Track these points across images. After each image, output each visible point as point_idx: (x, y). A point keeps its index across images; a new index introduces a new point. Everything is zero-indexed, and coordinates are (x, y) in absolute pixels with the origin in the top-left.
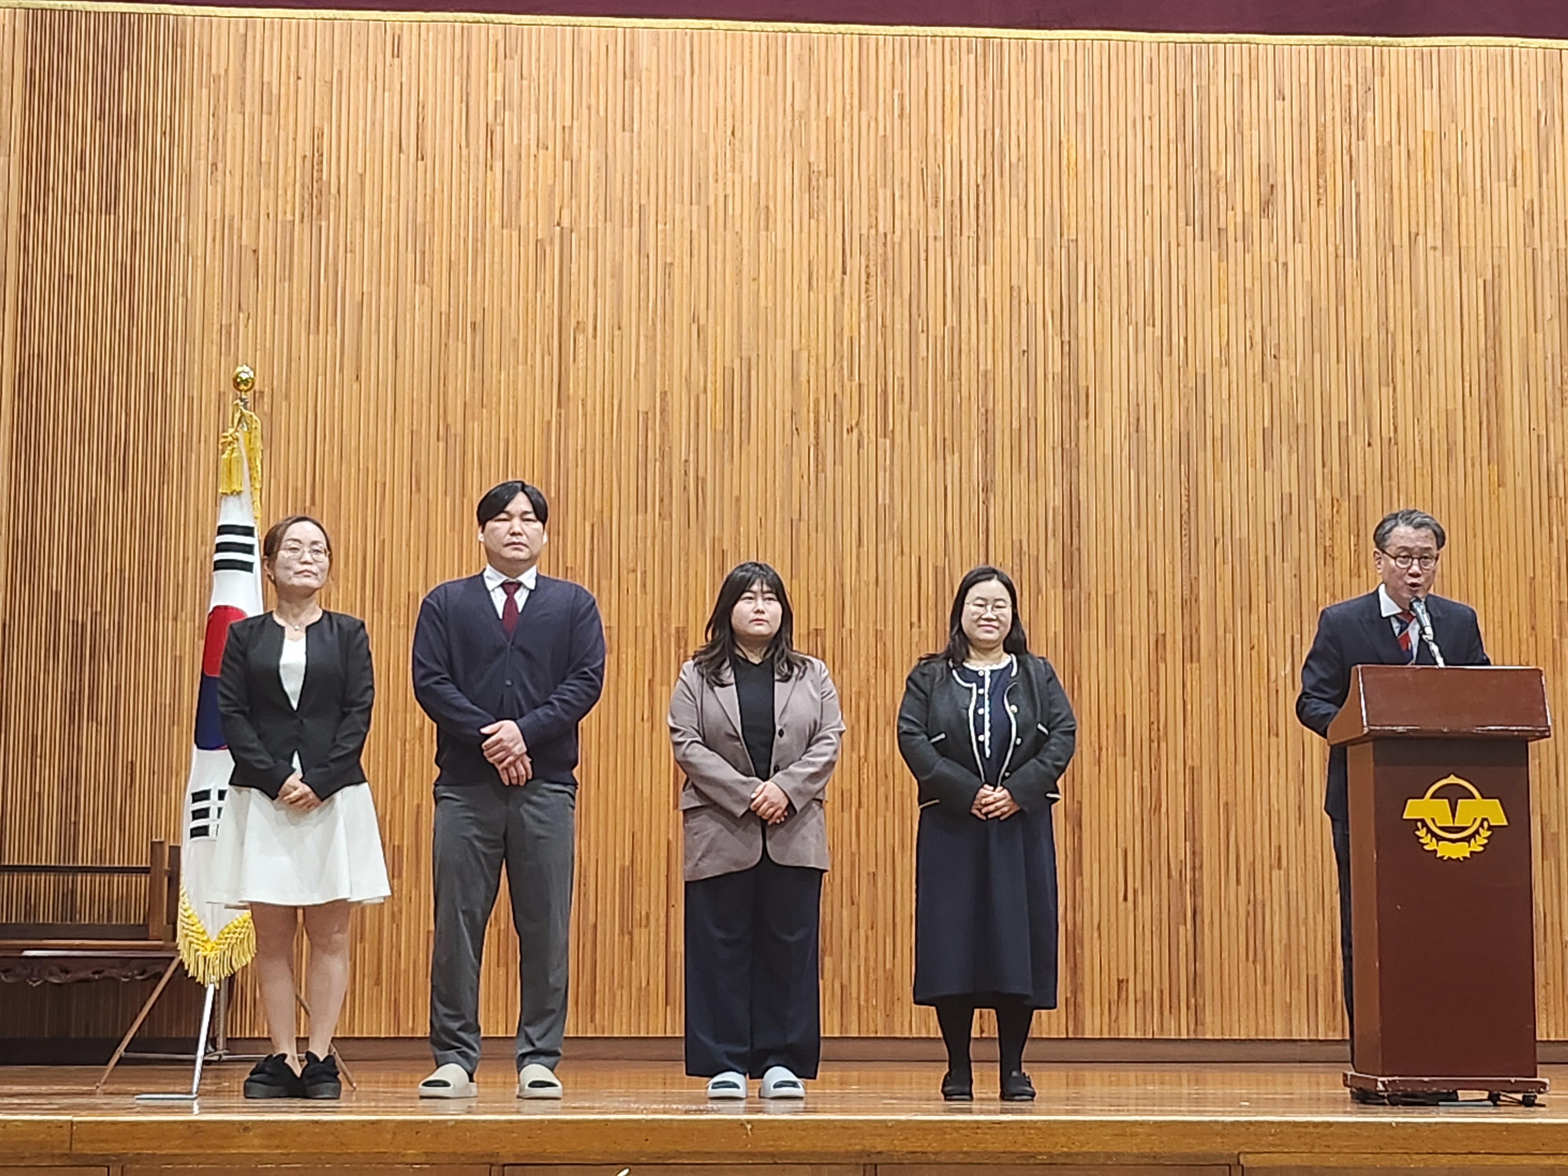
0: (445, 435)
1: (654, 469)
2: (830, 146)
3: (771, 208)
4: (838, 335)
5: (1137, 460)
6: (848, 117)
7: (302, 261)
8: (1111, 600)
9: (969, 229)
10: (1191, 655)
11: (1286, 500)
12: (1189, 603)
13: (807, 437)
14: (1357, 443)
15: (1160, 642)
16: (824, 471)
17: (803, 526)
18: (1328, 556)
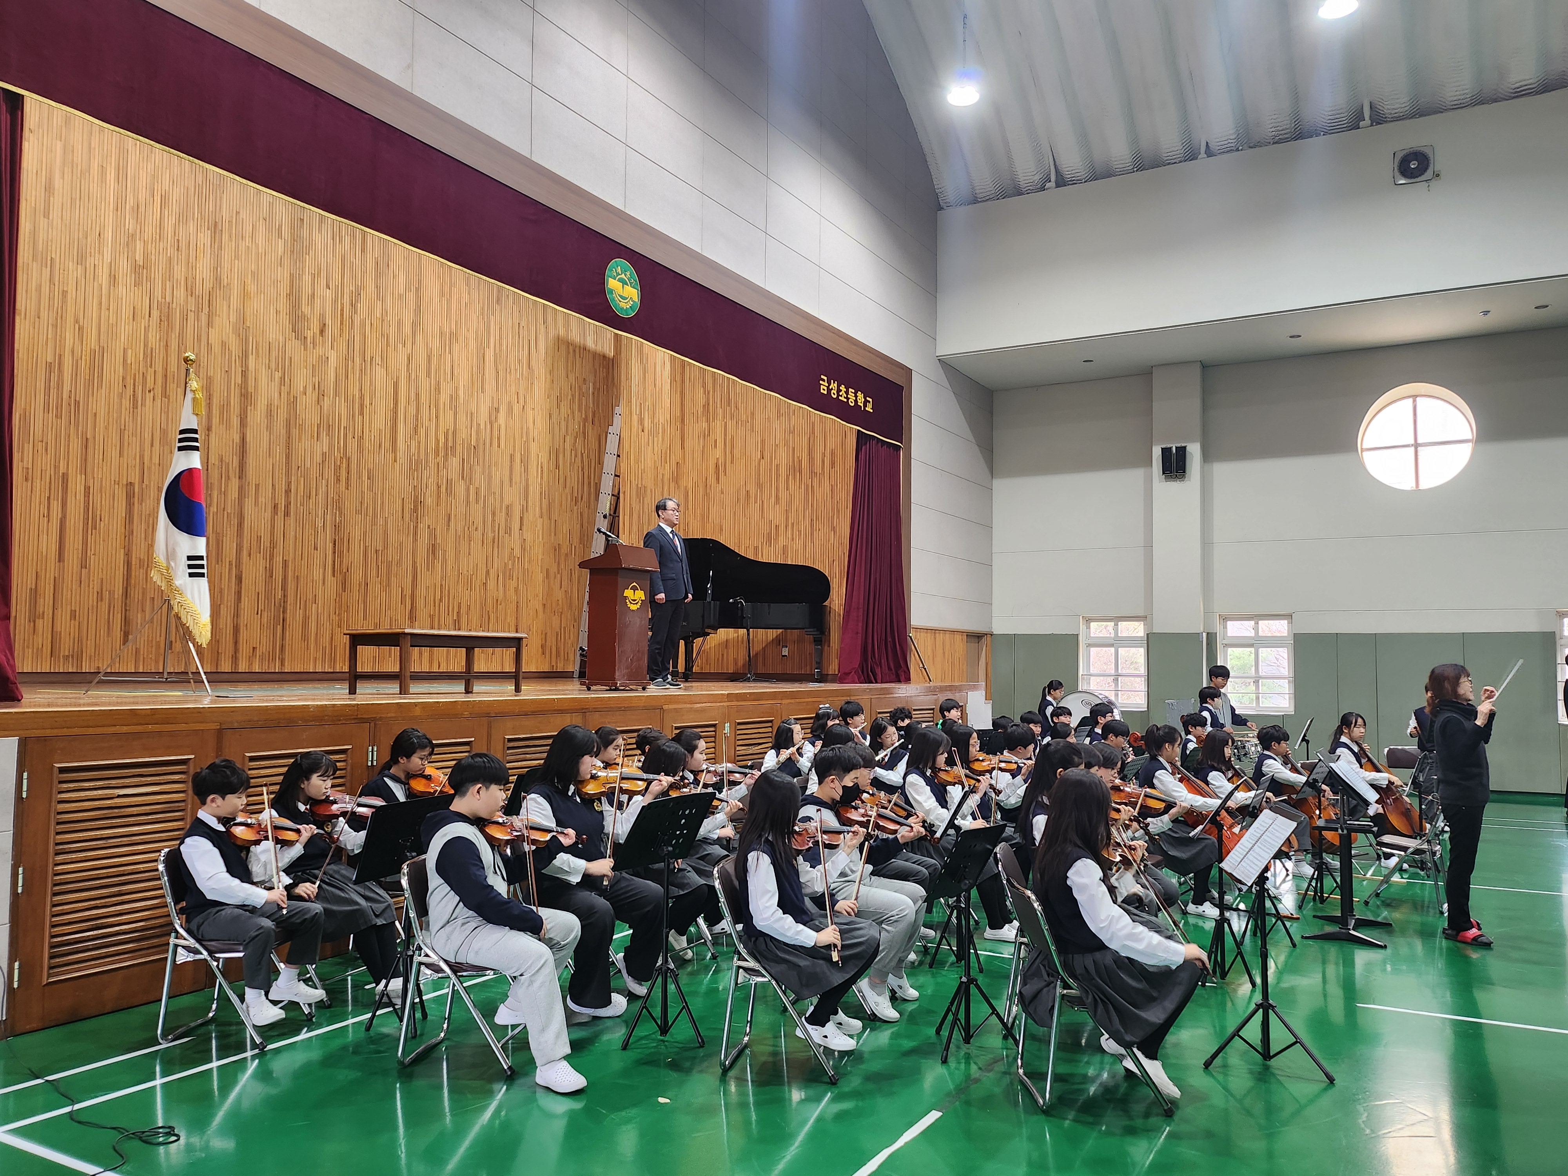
2: (146, 255)
3: (117, 276)
6: (154, 243)
9: (206, 310)
16: (137, 408)
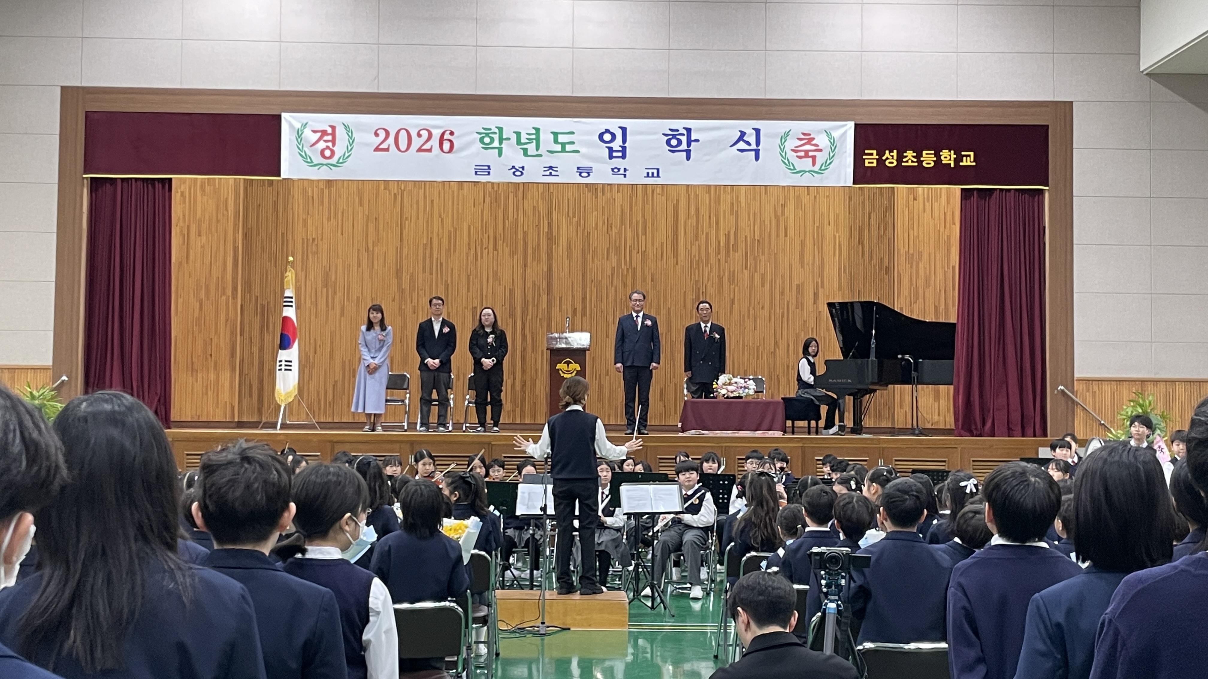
0: (367, 250)
1: (428, 260)
4: (482, 221)
5: (569, 257)
7: (326, 201)
8: (561, 298)
10: (584, 314)
11: (613, 269)
12: (584, 299)
13: (473, 251)
14: (634, 252)
15: (575, 311)
17: (471, 277)
18: (625, 285)
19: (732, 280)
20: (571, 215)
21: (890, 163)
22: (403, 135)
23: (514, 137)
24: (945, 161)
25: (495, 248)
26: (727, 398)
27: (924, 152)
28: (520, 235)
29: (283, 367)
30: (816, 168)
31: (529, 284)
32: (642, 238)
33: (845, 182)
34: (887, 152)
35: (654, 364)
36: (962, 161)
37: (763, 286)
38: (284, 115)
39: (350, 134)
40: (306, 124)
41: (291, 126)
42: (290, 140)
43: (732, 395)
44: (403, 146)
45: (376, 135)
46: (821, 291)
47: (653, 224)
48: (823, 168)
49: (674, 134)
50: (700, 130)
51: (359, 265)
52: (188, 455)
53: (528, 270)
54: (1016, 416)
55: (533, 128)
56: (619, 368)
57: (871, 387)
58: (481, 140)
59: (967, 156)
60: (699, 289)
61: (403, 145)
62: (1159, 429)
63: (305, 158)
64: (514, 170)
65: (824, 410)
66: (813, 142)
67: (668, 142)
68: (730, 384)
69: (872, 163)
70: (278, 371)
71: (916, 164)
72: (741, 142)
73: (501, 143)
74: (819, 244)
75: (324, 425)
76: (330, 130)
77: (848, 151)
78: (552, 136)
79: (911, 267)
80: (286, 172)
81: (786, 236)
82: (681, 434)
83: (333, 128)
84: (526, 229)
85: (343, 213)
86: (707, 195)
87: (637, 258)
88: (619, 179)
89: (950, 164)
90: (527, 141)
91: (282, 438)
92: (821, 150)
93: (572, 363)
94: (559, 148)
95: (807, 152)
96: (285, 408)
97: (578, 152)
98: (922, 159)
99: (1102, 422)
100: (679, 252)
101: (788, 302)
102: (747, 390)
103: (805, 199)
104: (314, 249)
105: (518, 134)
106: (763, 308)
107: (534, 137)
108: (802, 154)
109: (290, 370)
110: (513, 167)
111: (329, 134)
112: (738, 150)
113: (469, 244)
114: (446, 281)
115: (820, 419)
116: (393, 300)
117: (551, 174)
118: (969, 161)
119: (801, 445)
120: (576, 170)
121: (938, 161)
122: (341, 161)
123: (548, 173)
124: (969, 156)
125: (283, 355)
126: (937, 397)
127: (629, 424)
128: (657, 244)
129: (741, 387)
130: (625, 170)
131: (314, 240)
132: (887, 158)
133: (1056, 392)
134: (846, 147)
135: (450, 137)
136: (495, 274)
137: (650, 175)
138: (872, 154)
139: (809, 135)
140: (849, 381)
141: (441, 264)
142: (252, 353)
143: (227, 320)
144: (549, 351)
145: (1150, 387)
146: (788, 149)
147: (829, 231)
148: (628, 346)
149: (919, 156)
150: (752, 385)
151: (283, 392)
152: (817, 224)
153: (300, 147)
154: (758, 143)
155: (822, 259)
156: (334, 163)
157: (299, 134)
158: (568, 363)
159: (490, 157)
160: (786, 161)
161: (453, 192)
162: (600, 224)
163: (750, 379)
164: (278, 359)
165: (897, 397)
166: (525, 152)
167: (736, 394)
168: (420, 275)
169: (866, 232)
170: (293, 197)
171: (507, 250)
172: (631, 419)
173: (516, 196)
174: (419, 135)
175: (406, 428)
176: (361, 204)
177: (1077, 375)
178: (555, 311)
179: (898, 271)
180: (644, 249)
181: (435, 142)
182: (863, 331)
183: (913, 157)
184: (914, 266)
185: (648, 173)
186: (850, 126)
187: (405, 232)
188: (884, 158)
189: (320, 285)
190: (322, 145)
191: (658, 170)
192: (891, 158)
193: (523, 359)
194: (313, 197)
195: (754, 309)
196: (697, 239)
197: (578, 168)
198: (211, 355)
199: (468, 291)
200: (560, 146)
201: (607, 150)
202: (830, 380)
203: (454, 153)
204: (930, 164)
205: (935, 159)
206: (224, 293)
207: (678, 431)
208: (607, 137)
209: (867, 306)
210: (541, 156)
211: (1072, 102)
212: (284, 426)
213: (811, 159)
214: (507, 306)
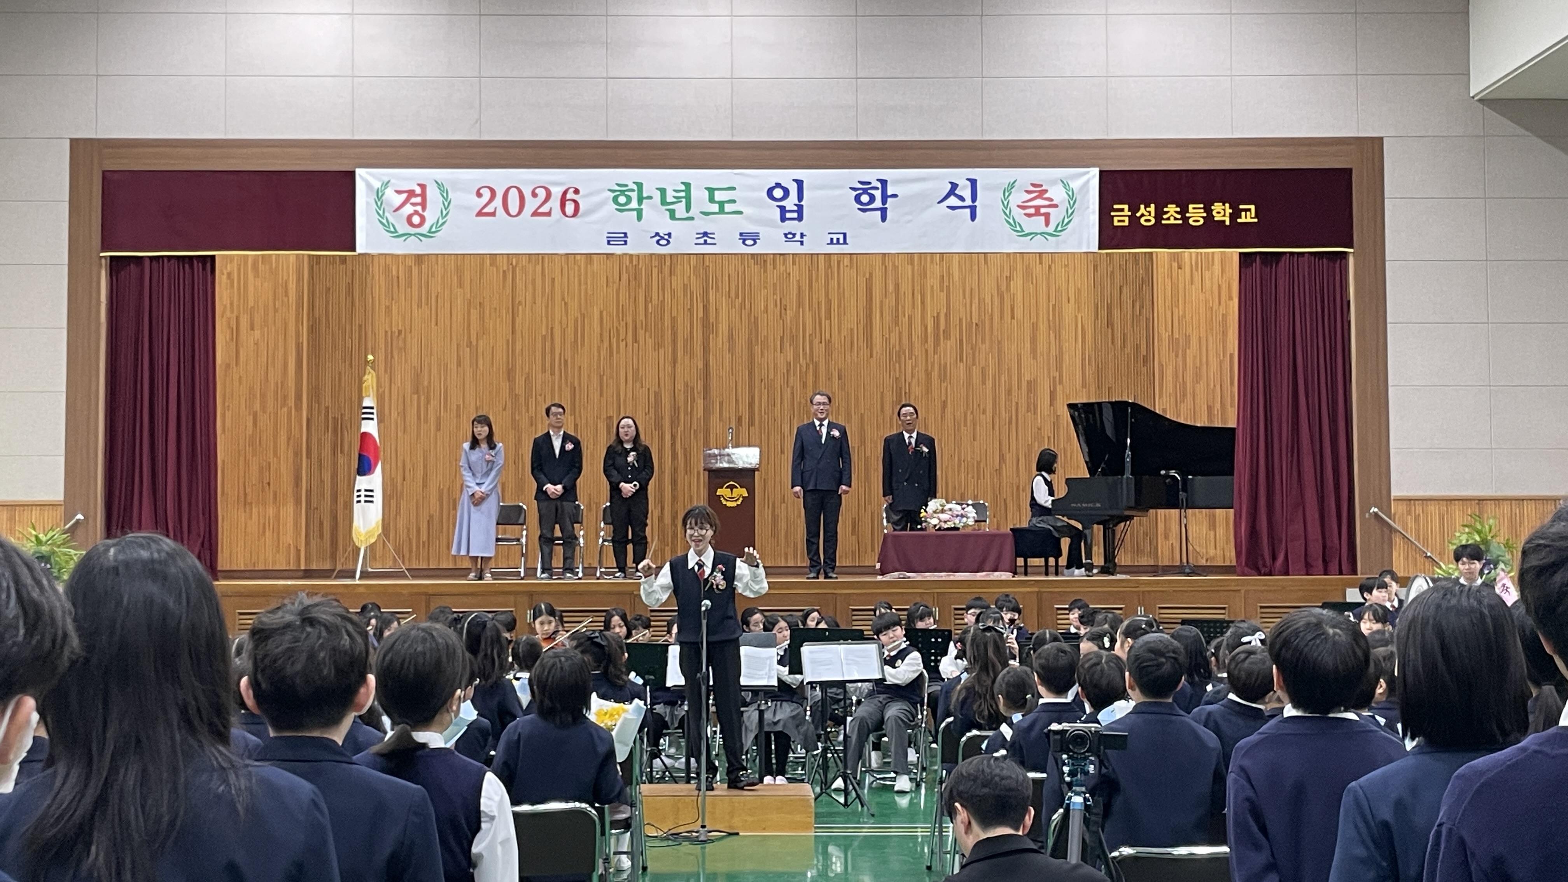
0: (470, 344)
1: (548, 355)
4: (618, 305)
5: (731, 350)
7: (415, 281)
8: (721, 404)
10: (751, 423)
11: (789, 364)
12: (751, 405)
13: (606, 344)
14: (816, 342)
15: (739, 420)
17: (605, 378)
18: (804, 385)
19: (943, 377)
20: (733, 294)
21: (1146, 221)
22: (513, 195)
23: (657, 195)
24: (1218, 218)
25: (635, 340)
26: (940, 529)
27: (1191, 206)
28: (667, 322)
29: (363, 499)
30: (1051, 229)
31: (680, 386)
32: (825, 323)
33: (1088, 246)
34: (1142, 207)
35: (844, 487)
36: (1240, 217)
37: (984, 383)
38: (359, 172)
39: (445, 195)
40: (389, 182)
41: (369, 186)
42: (368, 203)
43: (946, 526)
44: (514, 210)
45: (479, 195)
46: (1059, 388)
47: (839, 306)
48: (1059, 228)
49: (865, 188)
50: (898, 182)
51: (459, 364)
52: (241, 614)
53: (678, 366)
54: (1316, 549)
55: (682, 183)
56: (796, 493)
57: (1127, 513)
58: (615, 200)
59: (1246, 210)
60: (901, 389)
61: (514, 208)
62: (1503, 562)
63: (387, 226)
64: (658, 238)
65: (1065, 543)
66: (1046, 196)
67: (857, 199)
68: (943, 511)
69: (1123, 221)
70: (356, 505)
71: (1180, 222)
72: (952, 197)
73: (640, 201)
74: (1056, 328)
75: (416, 573)
76: (418, 190)
77: (1091, 207)
78: (707, 193)
79: (1177, 356)
80: (361, 246)
81: (1013, 317)
82: (879, 578)
83: (423, 187)
84: (674, 314)
85: (437, 296)
86: (910, 267)
87: (819, 350)
88: (794, 248)
89: (1224, 221)
90: (675, 200)
91: (362, 590)
92: (1056, 206)
93: (736, 487)
94: (715, 208)
95: (1038, 208)
96: (365, 551)
97: (741, 213)
98: (1188, 215)
99: (1429, 554)
100: (874, 343)
101: (1017, 404)
102: (964, 520)
103: (1037, 270)
104: (401, 344)
105: (663, 191)
106: (984, 412)
107: (683, 194)
108: (1032, 211)
109: (372, 502)
110: (657, 234)
111: (418, 195)
112: (948, 207)
113: (601, 335)
114: (572, 384)
115: (1061, 555)
116: (505, 409)
117: (705, 242)
118: (1248, 217)
119: (1036, 589)
120: (738, 236)
121: (1209, 218)
122: (433, 229)
123: (702, 241)
124: (1249, 210)
125: (362, 483)
126: (1213, 526)
127: (812, 566)
128: (844, 332)
129: (957, 516)
130: (802, 235)
131: (400, 332)
132: (1143, 215)
133: (1367, 516)
134: (1088, 202)
135: (575, 197)
136: (636, 372)
137: (835, 241)
138: (1122, 210)
139: (1041, 186)
140: (1098, 505)
141: (566, 361)
142: (322, 481)
143: (289, 439)
144: (707, 473)
145: (1490, 507)
146: (1013, 205)
147: (1069, 310)
148: (809, 463)
149: (1183, 211)
150: (971, 512)
151: (363, 531)
152: (1052, 302)
153: (381, 212)
154: (974, 198)
155: (1061, 348)
156: (425, 232)
157: (379, 196)
158: (732, 487)
159: (626, 222)
160: (1011, 221)
161: (580, 267)
162: (771, 306)
163: (968, 505)
164: (356, 488)
165: (1161, 526)
166: (672, 214)
167: (950, 525)
168: (539, 376)
169: (1116, 312)
170: (373, 276)
171: (650, 342)
172: (815, 558)
173: (661, 271)
174: (534, 195)
175: (522, 575)
176: (461, 285)
177: (1395, 493)
178: (715, 419)
179: (1160, 362)
180: (828, 337)
181: (554, 203)
182: (1114, 440)
183: (1176, 212)
184: (1180, 355)
185: (832, 239)
186: (1094, 173)
187: (518, 320)
188: (1138, 215)
189: (409, 390)
190: (408, 209)
191: (845, 235)
192: (1147, 215)
193: (674, 482)
194: (398, 277)
195: (972, 413)
196: (897, 324)
197: (741, 234)
198: (269, 484)
199: (601, 395)
200: (717, 206)
201: (778, 210)
202: (1073, 505)
203: (581, 216)
204: (1198, 221)
205: (1205, 215)
206: (284, 404)
207: (876, 574)
208: (778, 193)
209: (1119, 407)
210: (692, 219)
211: (1381, 139)
212: (365, 575)
213: (1043, 218)
214: (652, 414)
